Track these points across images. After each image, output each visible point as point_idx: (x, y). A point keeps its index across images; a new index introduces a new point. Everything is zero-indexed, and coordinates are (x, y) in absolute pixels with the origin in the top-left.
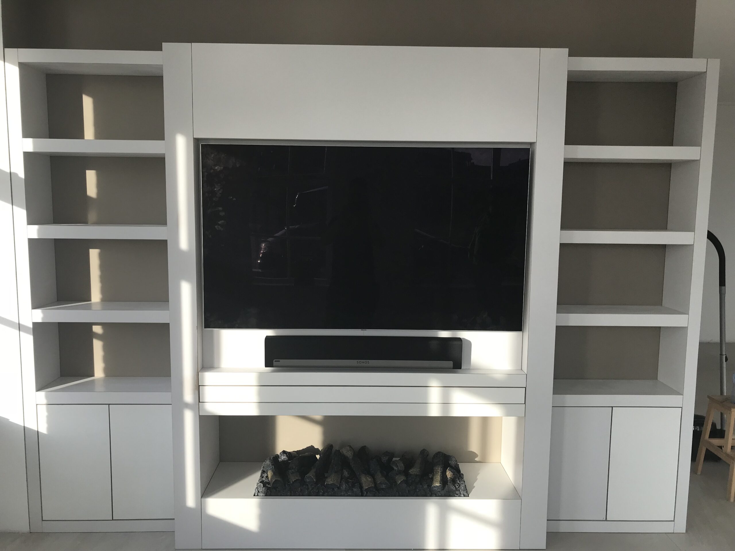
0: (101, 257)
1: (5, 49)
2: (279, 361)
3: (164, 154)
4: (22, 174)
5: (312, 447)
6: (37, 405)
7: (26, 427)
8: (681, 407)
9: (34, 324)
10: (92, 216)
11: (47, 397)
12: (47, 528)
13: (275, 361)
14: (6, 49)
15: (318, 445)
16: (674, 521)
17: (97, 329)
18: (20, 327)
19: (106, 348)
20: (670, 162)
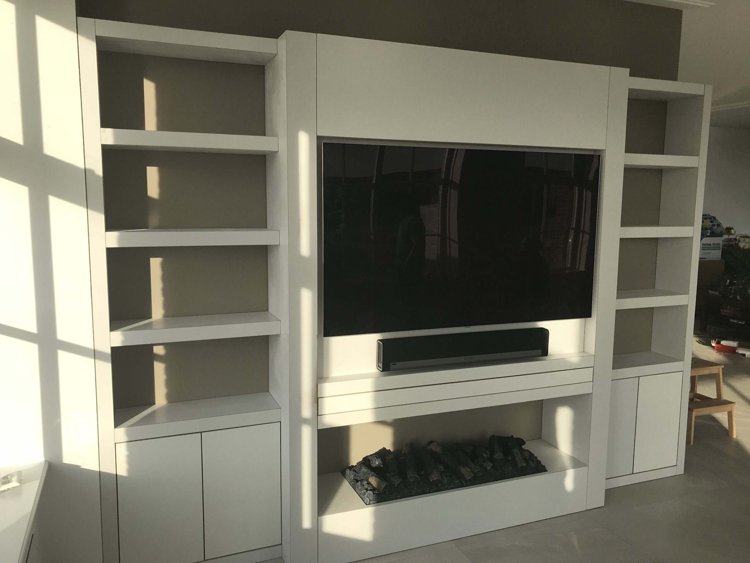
0: (164, 267)
2: (396, 364)
4: (99, 171)
5: (384, 449)
6: (115, 444)
7: (102, 472)
8: (682, 371)
9: (113, 349)
10: (154, 219)
11: (128, 434)
13: (392, 364)
14: (78, 18)
15: (389, 447)
16: (676, 466)
17: (159, 350)
18: (95, 354)
19: (168, 371)
20: (661, 168)
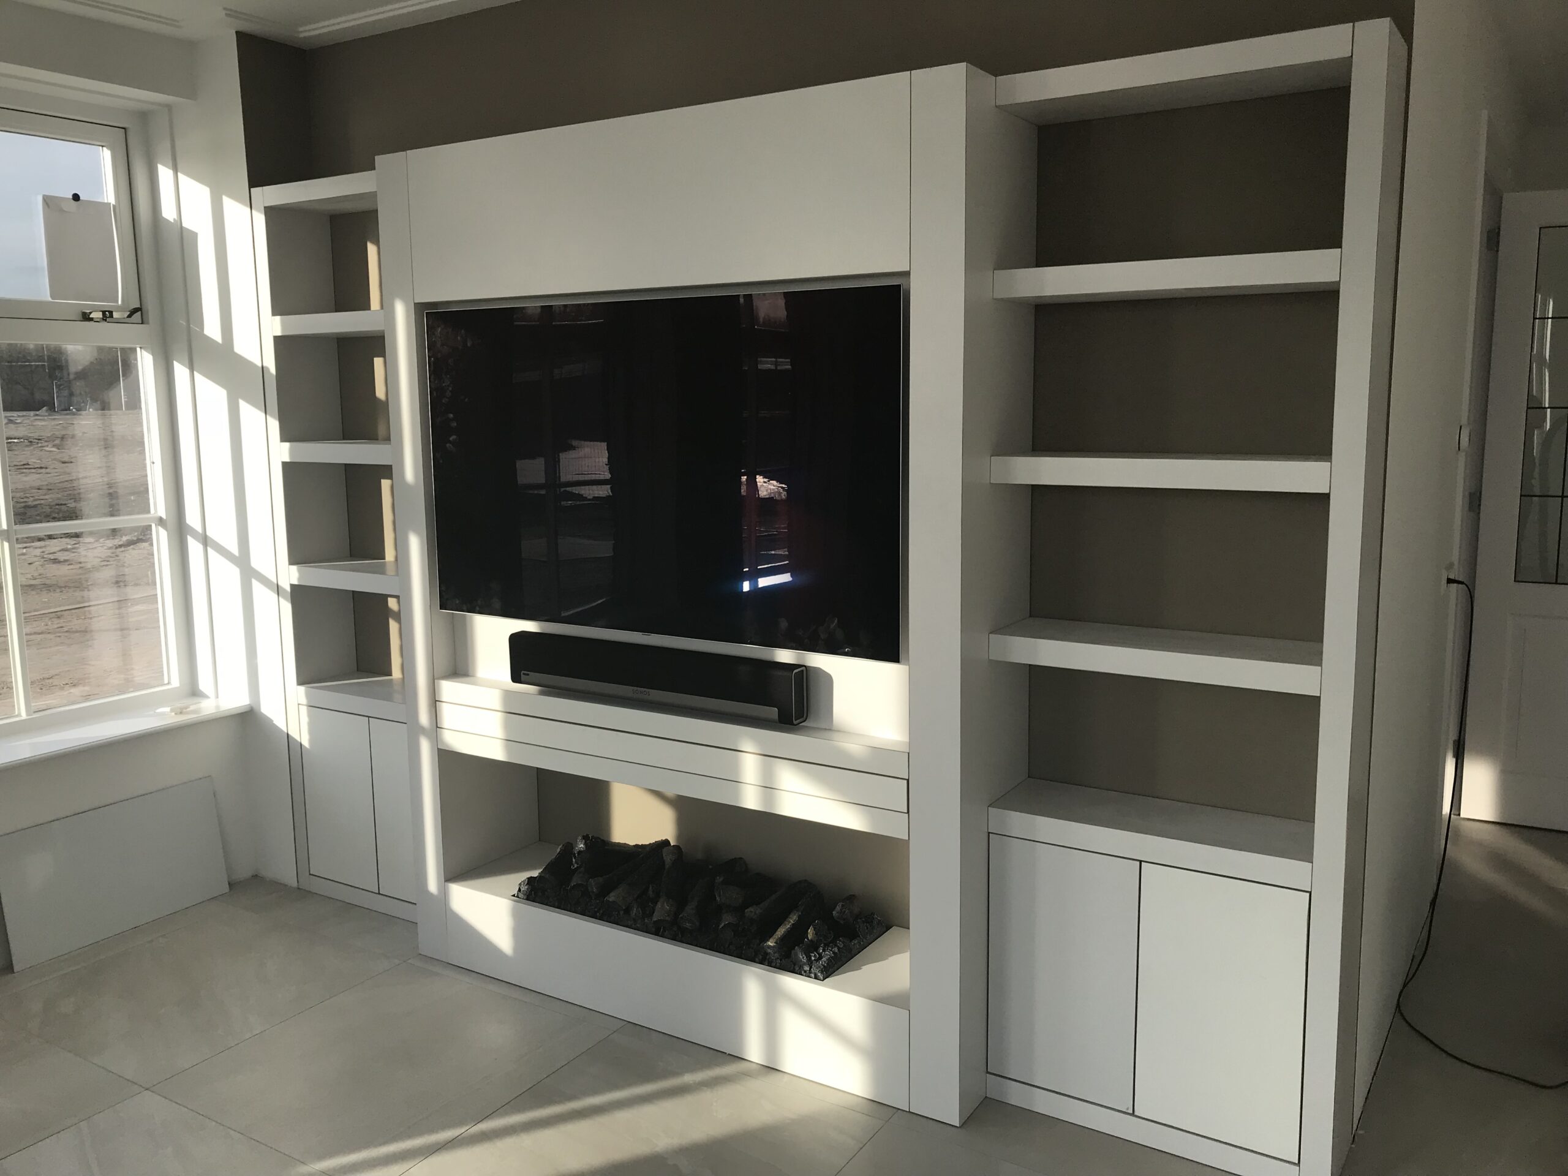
1: (252, 189)
2: (528, 675)
3: (383, 332)
4: (273, 369)
6: (299, 704)
7: (290, 735)
8: (1307, 892)
9: (292, 586)
11: (308, 696)
12: (317, 886)
13: (525, 674)
16: (1296, 1165)
18: (278, 590)
